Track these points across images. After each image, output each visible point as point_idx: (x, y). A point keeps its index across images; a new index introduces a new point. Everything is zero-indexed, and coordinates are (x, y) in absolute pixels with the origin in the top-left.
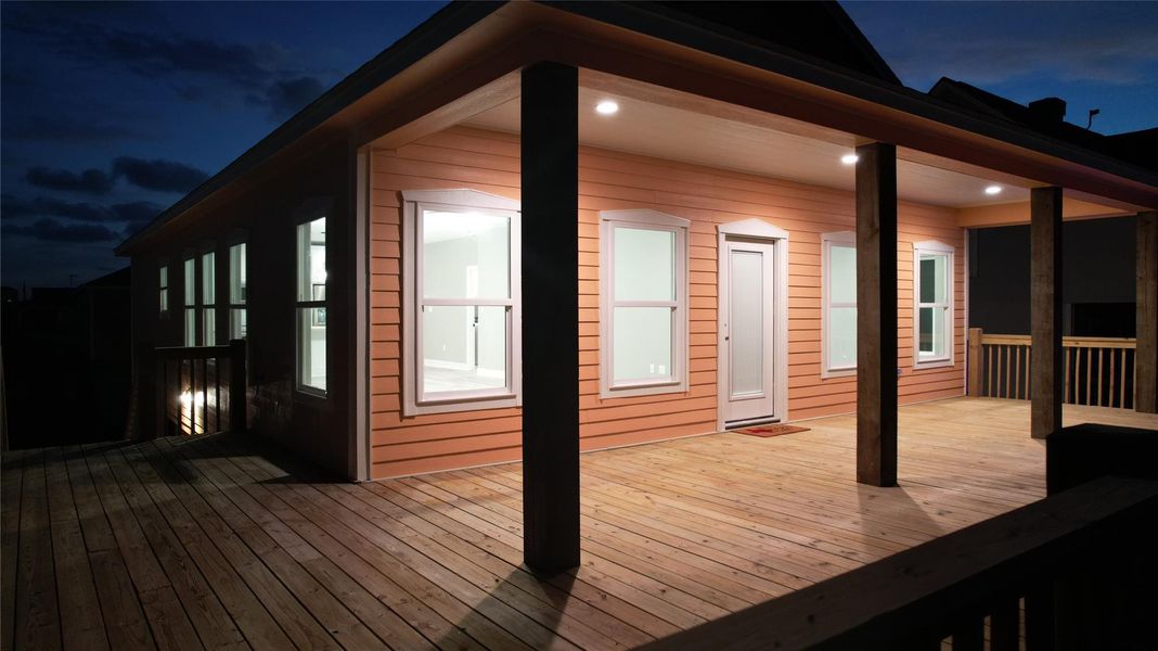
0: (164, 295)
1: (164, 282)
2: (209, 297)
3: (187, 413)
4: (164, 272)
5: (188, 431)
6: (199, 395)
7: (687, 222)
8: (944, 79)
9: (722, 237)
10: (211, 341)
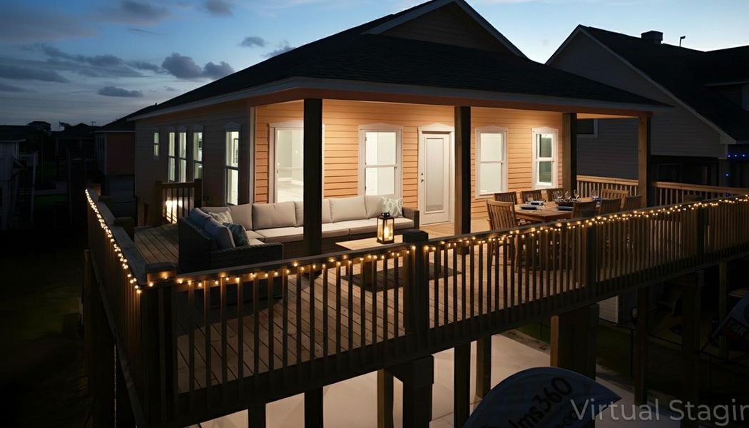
0: (157, 148)
1: (156, 140)
2: (183, 154)
3: (169, 210)
4: (156, 136)
5: (170, 220)
6: (175, 202)
7: (402, 128)
8: (580, 26)
9: (420, 133)
10: (183, 180)
